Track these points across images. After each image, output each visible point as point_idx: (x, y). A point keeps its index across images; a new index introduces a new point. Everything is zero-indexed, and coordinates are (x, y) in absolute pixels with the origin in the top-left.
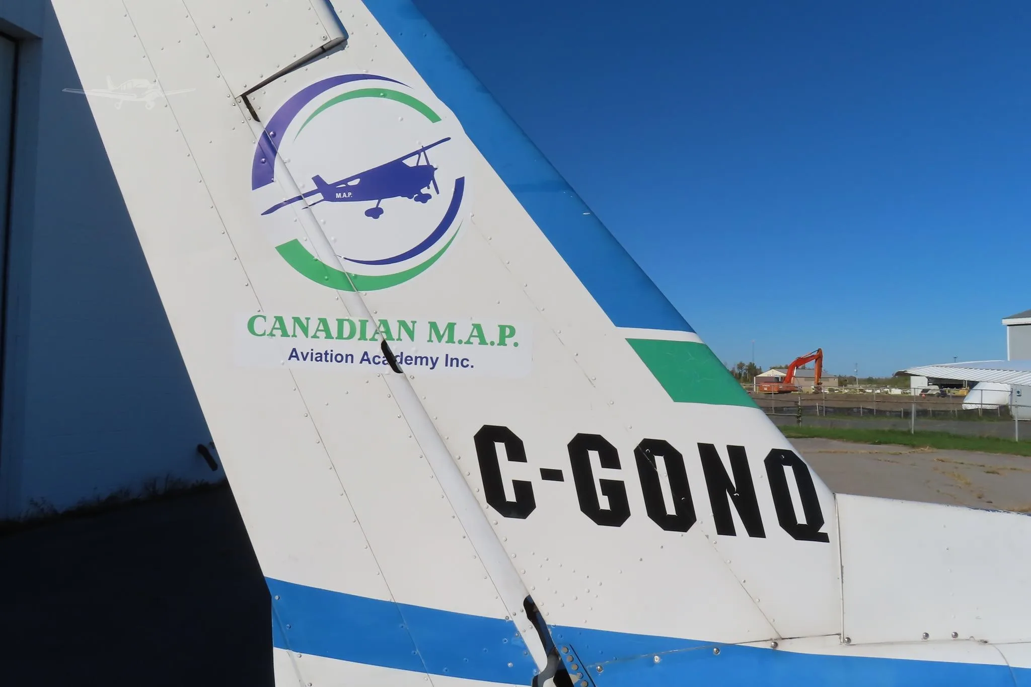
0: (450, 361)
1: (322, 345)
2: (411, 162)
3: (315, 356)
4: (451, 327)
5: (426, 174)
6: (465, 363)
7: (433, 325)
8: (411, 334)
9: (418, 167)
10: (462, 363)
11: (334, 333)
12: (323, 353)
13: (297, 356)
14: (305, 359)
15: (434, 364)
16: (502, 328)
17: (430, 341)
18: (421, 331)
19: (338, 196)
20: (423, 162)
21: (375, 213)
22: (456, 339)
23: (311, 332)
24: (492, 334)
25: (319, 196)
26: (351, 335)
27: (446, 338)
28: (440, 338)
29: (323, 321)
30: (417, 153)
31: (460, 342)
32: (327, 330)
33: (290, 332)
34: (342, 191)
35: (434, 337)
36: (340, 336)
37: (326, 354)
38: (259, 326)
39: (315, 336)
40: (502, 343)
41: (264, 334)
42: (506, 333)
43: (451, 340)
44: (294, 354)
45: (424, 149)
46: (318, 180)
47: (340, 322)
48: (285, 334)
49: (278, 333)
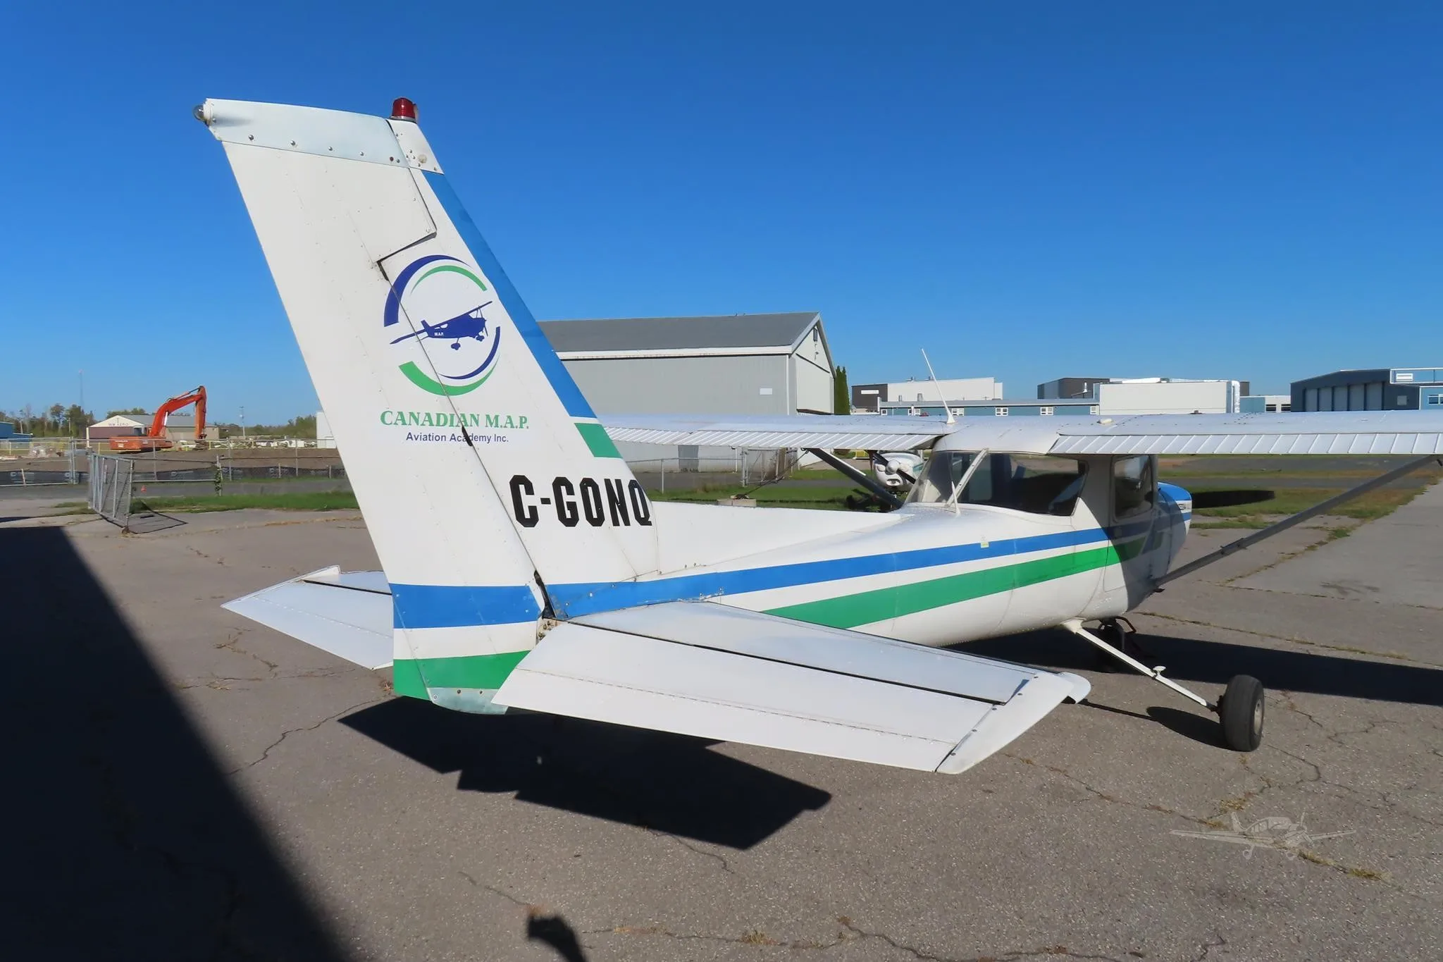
0: (497, 438)
1: (427, 430)
2: (473, 315)
3: (422, 437)
4: (496, 417)
5: (480, 323)
6: (504, 439)
7: (488, 416)
8: (477, 422)
9: (477, 319)
10: (502, 439)
11: (435, 422)
12: (428, 435)
13: (411, 438)
14: (416, 439)
15: (489, 440)
16: (521, 418)
17: (487, 426)
18: (482, 420)
19: (436, 334)
20: (479, 316)
21: (456, 346)
22: (499, 426)
23: (420, 423)
24: (516, 422)
25: (425, 334)
26: (445, 424)
27: (494, 424)
28: (491, 424)
29: (428, 415)
30: (476, 309)
31: (501, 426)
32: (430, 420)
33: (407, 422)
34: (438, 331)
35: (488, 424)
36: (438, 424)
37: (430, 436)
38: (388, 418)
39: (423, 425)
40: (521, 427)
41: (391, 424)
42: (523, 420)
43: (497, 426)
44: (410, 437)
45: (480, 307)
46: (424, 323)
47: (438, 415)
48: (404, 424)
49: (400, 423)
